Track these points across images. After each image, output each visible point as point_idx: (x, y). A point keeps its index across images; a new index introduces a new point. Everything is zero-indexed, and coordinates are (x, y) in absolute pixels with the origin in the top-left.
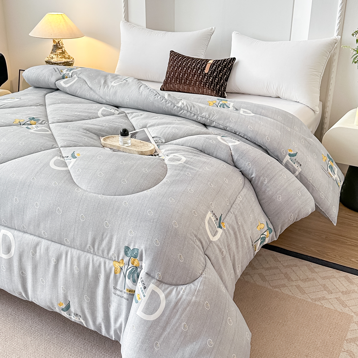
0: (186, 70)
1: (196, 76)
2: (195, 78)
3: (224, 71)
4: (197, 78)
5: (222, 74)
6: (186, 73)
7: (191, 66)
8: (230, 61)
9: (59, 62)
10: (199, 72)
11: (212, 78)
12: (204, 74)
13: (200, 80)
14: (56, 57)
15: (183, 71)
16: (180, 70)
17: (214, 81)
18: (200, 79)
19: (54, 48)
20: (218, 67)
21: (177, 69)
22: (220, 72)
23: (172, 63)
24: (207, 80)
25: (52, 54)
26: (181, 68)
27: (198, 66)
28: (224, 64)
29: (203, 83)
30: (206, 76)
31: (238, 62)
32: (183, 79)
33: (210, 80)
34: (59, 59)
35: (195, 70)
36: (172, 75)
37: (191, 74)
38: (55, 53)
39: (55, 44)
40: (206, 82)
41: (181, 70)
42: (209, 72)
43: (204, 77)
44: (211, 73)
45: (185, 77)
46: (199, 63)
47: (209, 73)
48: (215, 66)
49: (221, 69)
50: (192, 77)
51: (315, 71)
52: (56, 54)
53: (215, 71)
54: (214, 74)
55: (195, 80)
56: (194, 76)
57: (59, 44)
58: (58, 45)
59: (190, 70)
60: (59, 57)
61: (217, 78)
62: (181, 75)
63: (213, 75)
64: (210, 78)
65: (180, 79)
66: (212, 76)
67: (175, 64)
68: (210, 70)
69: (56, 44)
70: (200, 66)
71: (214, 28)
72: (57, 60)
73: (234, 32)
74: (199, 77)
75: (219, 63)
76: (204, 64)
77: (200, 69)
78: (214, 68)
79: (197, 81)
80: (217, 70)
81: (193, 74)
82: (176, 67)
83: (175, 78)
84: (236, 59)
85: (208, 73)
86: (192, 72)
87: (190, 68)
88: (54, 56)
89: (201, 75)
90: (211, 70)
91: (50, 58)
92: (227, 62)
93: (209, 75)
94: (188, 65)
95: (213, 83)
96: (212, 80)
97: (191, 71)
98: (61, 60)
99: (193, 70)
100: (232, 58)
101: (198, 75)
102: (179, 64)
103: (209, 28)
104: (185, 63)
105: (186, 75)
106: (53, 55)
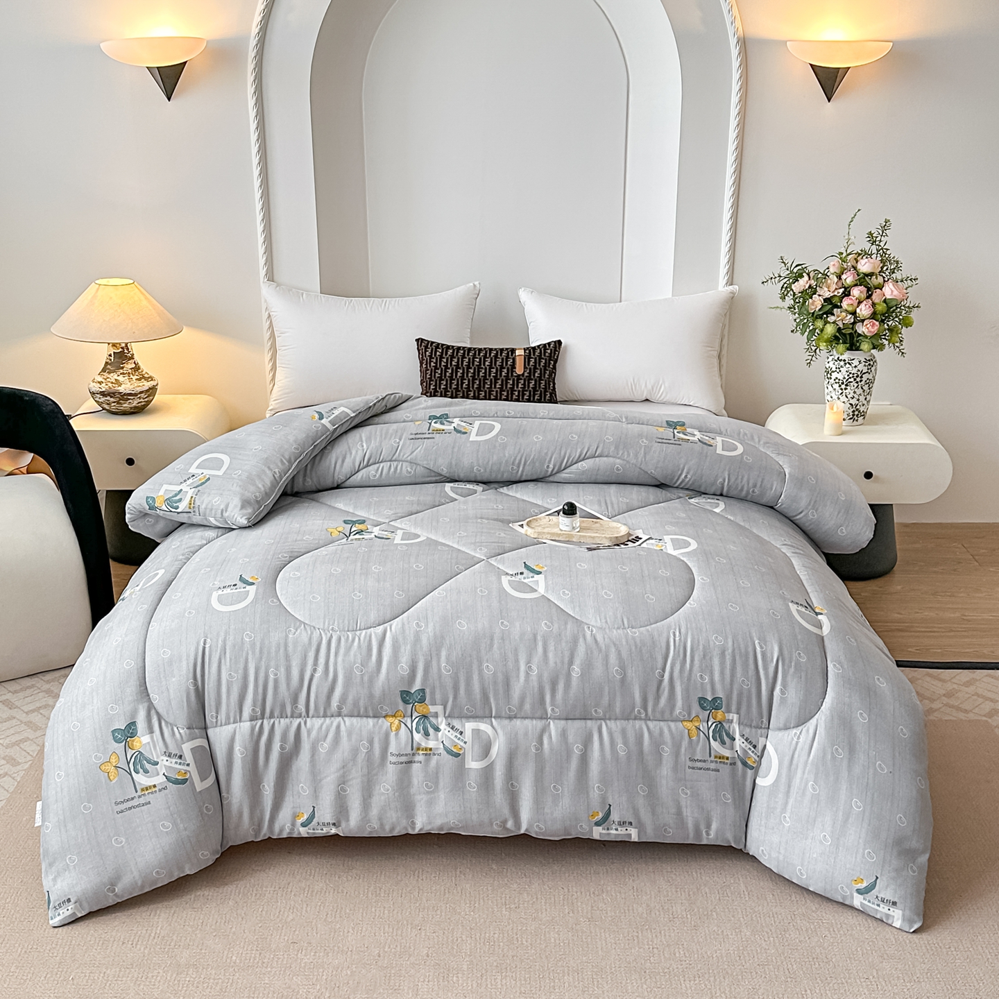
0: (474, 373)
1: (500, 382)
2: (498, 386)
3: (551, 366)
4: (502, 385)
5: (548, 372)
6: (476, 379)
7: (484, 365)
8: (555, 347)
9: (139, 389)
10: (503, 374)
11: (533, 382)
12: (515, 376)
13: (510, 388)
14: (128, 380)
15: (467, 376)
16: (459, 374)
17: (540, 387)
18: (509, 386)
19: (116, 360)
20: (540, 362)
21: (452, 373)
22: (545, 370)
23: (436, 363)
24: (525, 387)
25: (112, 374)
26: (461, 371)
27: (498, 363)
28: (547, 354)
29: (516, 393)
30: (521, 379)
31: (566, 347)
32: (471, 391)
33: (531, 385)
34: (136, 385)
35: (494, 370)
36: (442, 387)
37: (488, 380)
38: (121, 371)
39: (118, 349)
40: (523, 391)
41: (463, 373)
42: (524, 371)
43: (518, 383)
44: (530, 373)
45: (475, 386)
46: (496, 356)
47: (526, 374)
48: (533, 360)
49: (545, 363)
50: (491, 385)
51: (711, 350)
52: (125, 372)
53: (535, 368)
54: (536, 375)
55: (499, 390)
56: (496, 383)
57: (128, 349)
58: (126, 351)
59: (483, 371)
60: (134, 379)
61: (543, 380)
62: (464, 385)
63: (534, 376)
64: (529, 383)
65: (464, 391)
66: (532, 377)
67: (443, 364)
68: (525, 367)
69: (121, 350)
70: (502, 362)
71: (476, 283)
72: (132, 386)
73: (523, 289)
74: (507, 383)
75: (537, 354)
76: (507, 357)
77: (504, 368)
78: (531, 363)
79: (504, 391)
80: (539, 365)
81: (491, 380)
82: (450, 371)
83: (452, 391)
84: (561, 343)
85: (523, 375)
86: (490, 376)
87: (482, 368)
88: (121, 378)
89: (510, 380)
90: (527, 368)
91: (112, 383)
92: (551, 350)
93: (527, 376)
94: (476, 363)
95: (538, 391)
96: (535, 384)
97: (485, 373)
98: (141, 384)
99: (490, 372)
100: (555, 342)
101: (502, 380)
102: (453, 363)
103: (468, 285)
104: (467, 360)
105: (478, 383)
106: (118, 376)
